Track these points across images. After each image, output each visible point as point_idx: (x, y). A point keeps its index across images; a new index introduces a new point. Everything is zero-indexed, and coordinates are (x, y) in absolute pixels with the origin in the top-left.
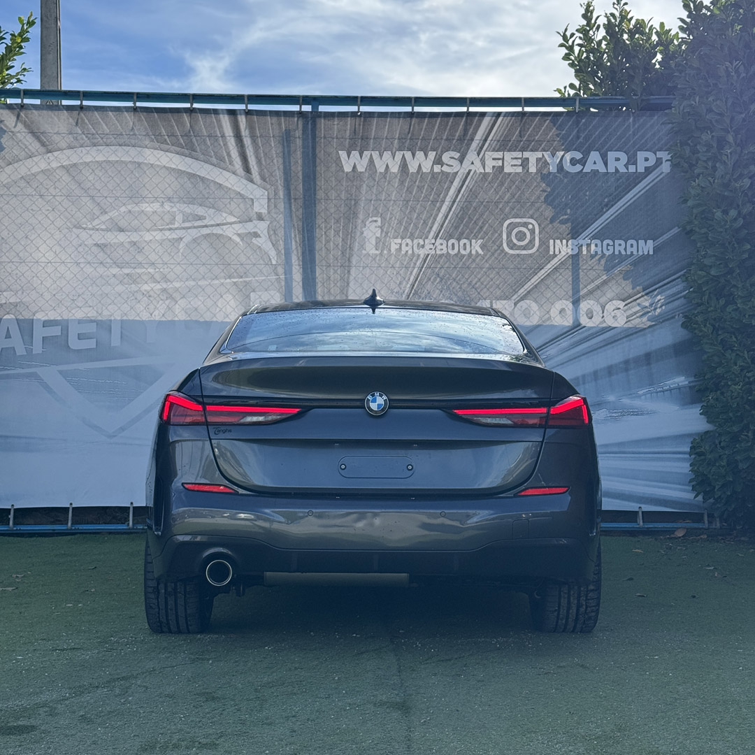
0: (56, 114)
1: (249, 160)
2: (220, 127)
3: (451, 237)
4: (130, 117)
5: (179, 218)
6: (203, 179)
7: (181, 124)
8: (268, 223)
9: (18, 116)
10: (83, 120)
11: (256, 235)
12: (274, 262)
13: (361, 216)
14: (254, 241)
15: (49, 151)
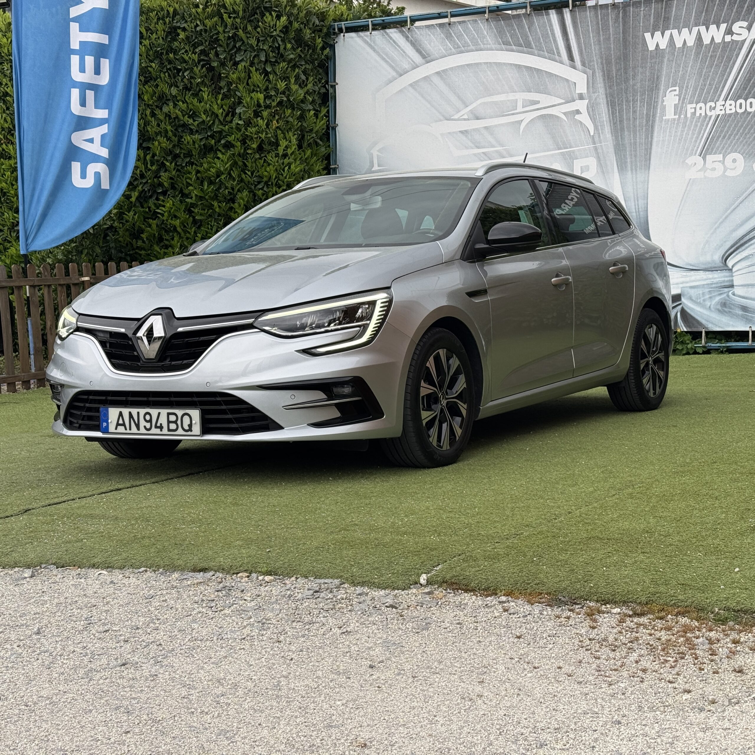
0: (432, 31)
1: (573, 49)
2: (551, 25)
3: (739, 97)
4: (484, 26)
5: (520, 104)
6: (538, 70)
7: (521, 27)
8: (586, 102)
9: (407, 38)
10: (451, 34)
11: (578, 112)
12: (592, 134)
13: (662, 88)
14: (577, 117)
15: (427, 62)
